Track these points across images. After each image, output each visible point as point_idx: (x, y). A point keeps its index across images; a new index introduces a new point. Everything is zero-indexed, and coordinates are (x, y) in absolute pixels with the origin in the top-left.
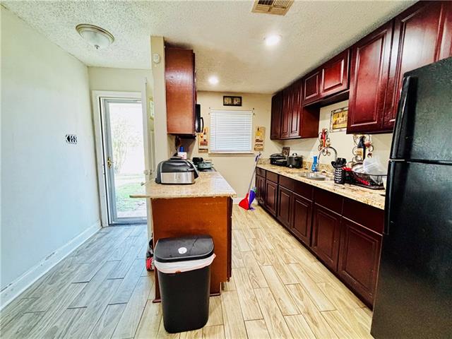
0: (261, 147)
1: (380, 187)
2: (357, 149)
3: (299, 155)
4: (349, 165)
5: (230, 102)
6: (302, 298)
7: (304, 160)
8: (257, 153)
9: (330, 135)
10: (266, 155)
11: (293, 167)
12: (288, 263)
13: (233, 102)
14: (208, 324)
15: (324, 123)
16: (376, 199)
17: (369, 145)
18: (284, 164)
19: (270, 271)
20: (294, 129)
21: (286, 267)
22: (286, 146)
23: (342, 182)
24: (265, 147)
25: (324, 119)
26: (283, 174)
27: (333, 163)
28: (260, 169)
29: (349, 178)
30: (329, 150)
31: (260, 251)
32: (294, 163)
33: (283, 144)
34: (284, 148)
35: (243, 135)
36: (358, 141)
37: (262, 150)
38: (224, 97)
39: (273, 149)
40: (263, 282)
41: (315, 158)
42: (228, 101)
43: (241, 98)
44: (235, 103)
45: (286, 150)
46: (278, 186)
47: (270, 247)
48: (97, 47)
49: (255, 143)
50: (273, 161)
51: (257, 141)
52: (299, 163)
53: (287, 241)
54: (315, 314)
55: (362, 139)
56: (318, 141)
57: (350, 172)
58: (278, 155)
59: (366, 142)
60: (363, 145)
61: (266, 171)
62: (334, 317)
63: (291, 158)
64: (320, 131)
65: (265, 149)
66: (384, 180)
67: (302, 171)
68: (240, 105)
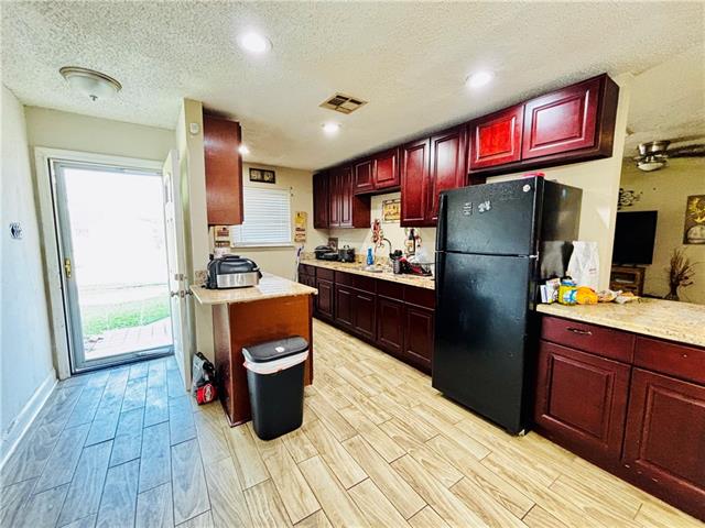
0: (303, 238)
1: (429, 274)
2: (408, 241)
3: (351, 247)
4: (404, 256)
5: (259, 177)
6: (379, 383)
7: (356, 253)
8: (299, 246)
9: (382, 226)
10: (310, 249)
11: (346, 261)
12: (359, 361)
13: (263, 177)
14: (304, 423)
15: (377, 214)
16: (428, 283)
17: (418, 237)
18: (335, 259)
19: (343, 371)
20: (346, 218)
21: (358, 364)
22: (333, 236)
23: (400, 273)
24: (308, 238)
25: (376, 208)
26: (340, 269)
27: (391, 255)
28: (305, 265)
29: (406, 268)
30: (383, 242)
31: (326, 357)
32: (347, 256)
33: (329, 234)
34: (330, 239)
35: (279, 222)
36: (409, 233)
37: (304, 241)
38: (251, 169)
39: (317, 240)
40: (341, 381)
41: (370, 250)
42: (257, 175)
43: (273, 173)
44: (266, 178)
45: (334, 241)
46: (334, 284)
47: (336, 351)
48: (94, 98)
49: (295, 232)
50: (319, 255)
51: (298, 229)
52: (351, 256)
53: (350, 343)
54: (393, 390)
55: (412, 232)
56: (370, 232)
57: (406, 262)
58: (324, 248)
59: (415, 235)
60: (413, 237)
61: (316, 267)
62: (406, 388)
63: (342, 251)
64: (372, 221)
65: (308, 240)
66: (432, 268)
67: (356, 265)
68: (273, 181)
